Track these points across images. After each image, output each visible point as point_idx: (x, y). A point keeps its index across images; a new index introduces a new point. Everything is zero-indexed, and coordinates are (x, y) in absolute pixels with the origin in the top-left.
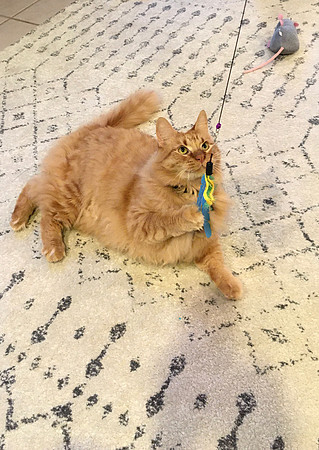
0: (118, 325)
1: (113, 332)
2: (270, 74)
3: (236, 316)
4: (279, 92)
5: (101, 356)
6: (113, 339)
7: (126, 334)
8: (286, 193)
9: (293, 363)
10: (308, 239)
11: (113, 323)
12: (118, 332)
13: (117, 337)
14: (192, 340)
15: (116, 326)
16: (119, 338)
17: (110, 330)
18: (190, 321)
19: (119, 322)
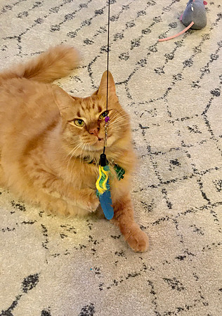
0: (31, 276)
1: (25, 283)
2: (181, 46)
3: (142, 267)
4: (188, 63)
5: (12, 307)
6: (25, 290)
7: (39, 284)
8: (189, 156)
9: (188, 308)
10: (205, 198)
11: (26, 274)
12: (31, 283)
13: (29, 288)
14: (101, 289)
15: (29, 277)
16: (31, 289)
17: (23, 281)
18: (100, 272)
19: (32, 273)
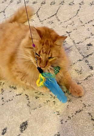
0: (24, 123)
7: (28, 126)
11: (21, 122)
12: (24, 127)
13: (23, 130)
14: (62, 123)
15: (23, 123)
16: (24, 130)
17: (20, 126)
18: (59, 113)
19: (24, 121)
